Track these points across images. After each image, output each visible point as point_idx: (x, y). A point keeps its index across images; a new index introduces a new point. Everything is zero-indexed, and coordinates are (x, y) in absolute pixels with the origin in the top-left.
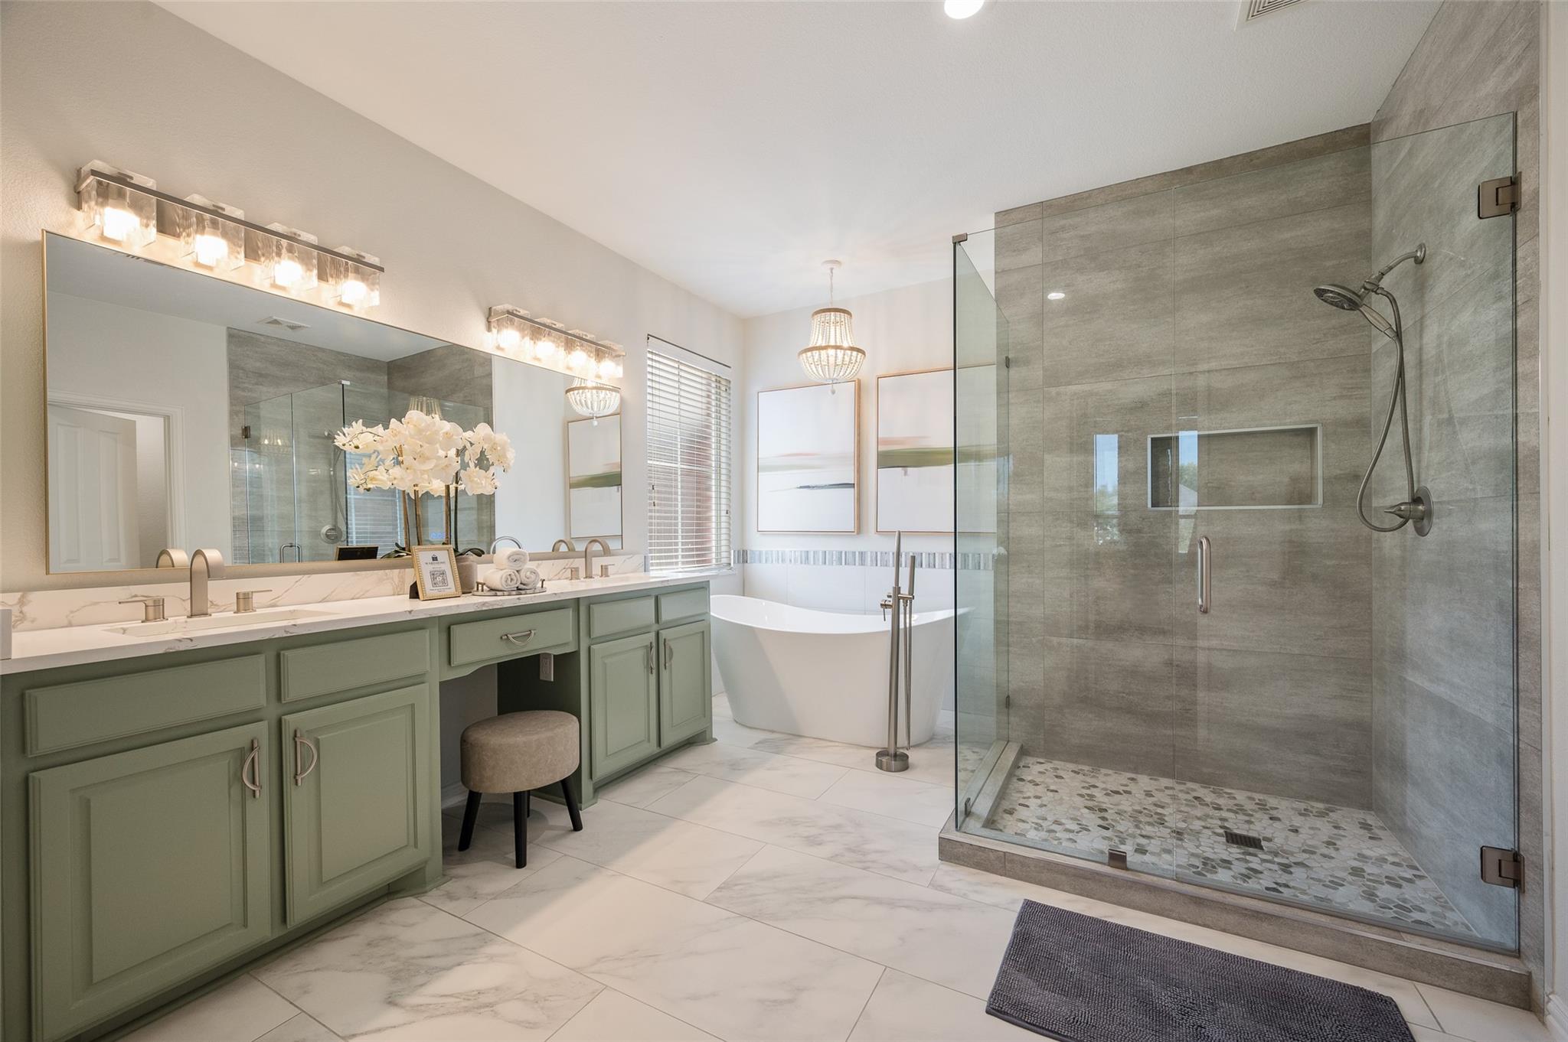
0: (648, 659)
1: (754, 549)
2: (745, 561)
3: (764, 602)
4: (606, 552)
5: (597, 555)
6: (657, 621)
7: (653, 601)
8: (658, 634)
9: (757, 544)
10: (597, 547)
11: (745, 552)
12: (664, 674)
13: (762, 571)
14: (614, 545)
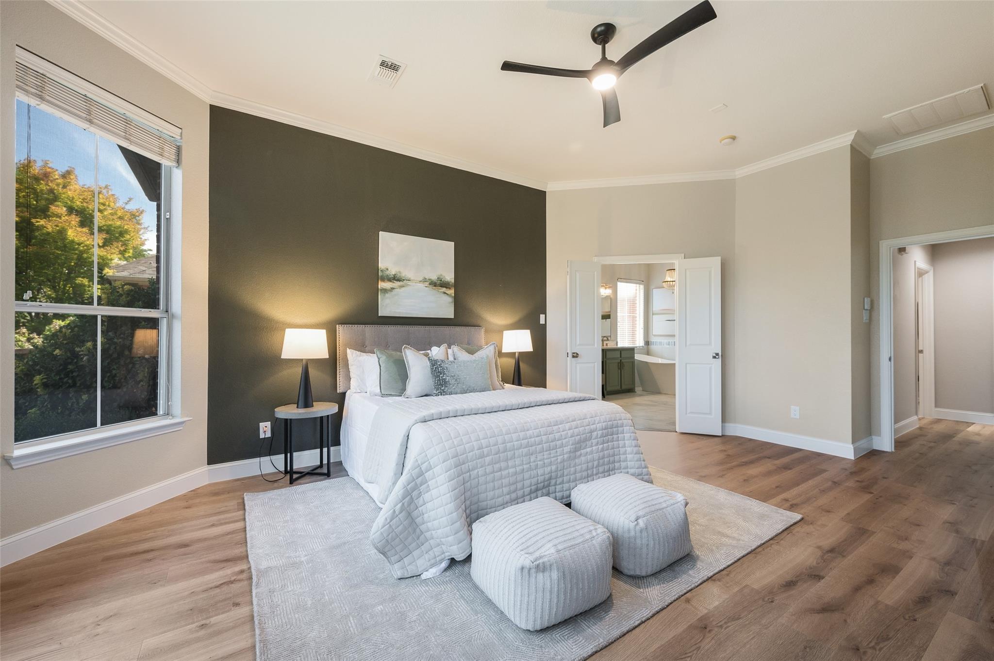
0: (618, 365)
1: (652, 341)
2: (648, 345)
3: (653, 357)
4: (608, 340)
5: (605, 340)
6: (621, 357)
7: (619, 352)
8: (621, 360)
9: (653, 339)
10: (605, 339)
11: (648, 342)
12: (622, 371)
13: (653, 348)
14: (609, 338)
